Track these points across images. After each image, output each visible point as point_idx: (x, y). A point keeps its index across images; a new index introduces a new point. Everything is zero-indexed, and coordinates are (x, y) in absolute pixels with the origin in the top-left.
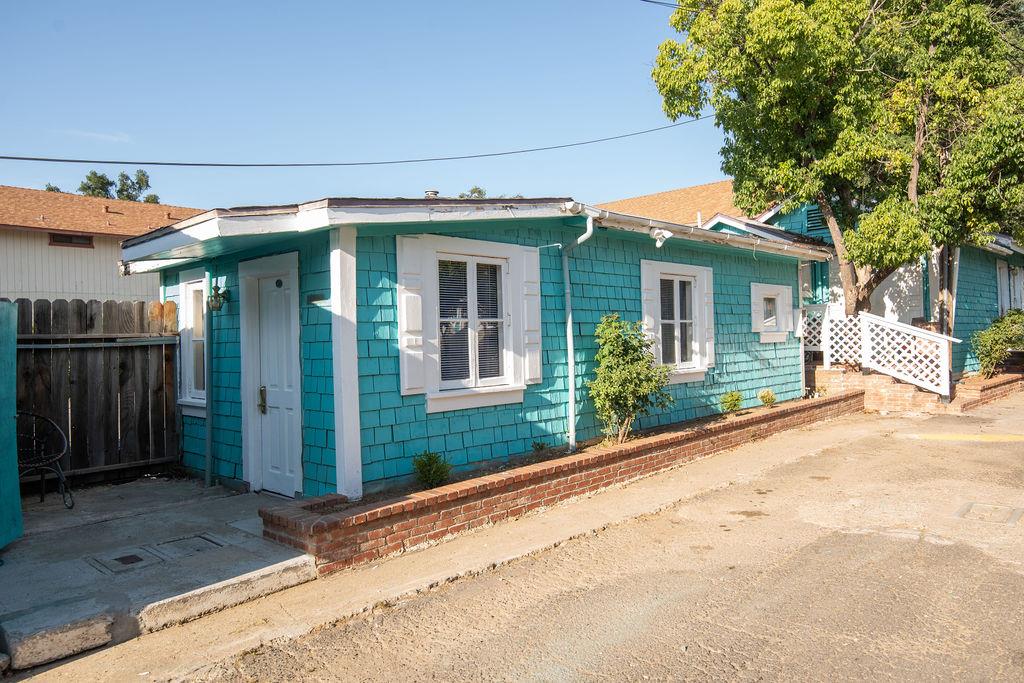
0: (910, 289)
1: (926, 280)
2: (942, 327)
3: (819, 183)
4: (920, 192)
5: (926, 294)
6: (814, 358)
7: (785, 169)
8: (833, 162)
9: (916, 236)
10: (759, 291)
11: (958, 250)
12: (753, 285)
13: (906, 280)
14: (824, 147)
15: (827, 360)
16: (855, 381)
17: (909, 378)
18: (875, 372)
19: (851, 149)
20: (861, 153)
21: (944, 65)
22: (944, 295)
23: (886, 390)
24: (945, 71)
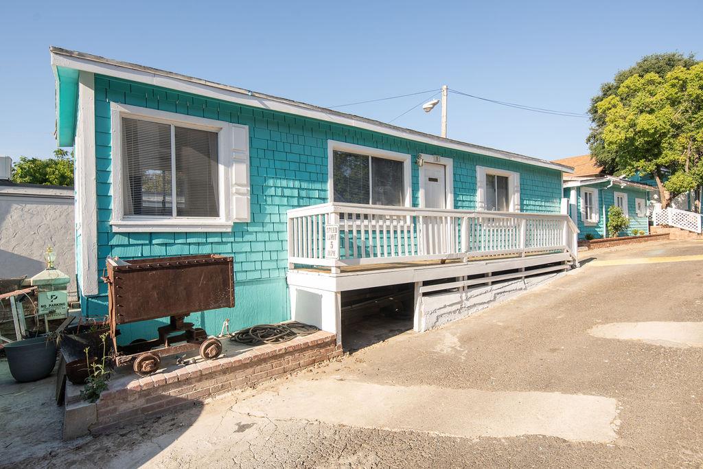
0: (683, 200)
1: (689, 197)
2: (696, 211)
3: (655, 167)
4: (689, 169)
5: (689, 202)
6: (651, 224)
7: (642, 163)
8: (660, 160)
9: (691, 183)
10: (638, 200)
11: (701, 187)
12: (636, 199)
13: (681, 198)
14: (657, 156)
15: (655, 224)
16: (666, 230)
17: (687, 228)
18: (673, 227)
19: (667, 156)
20: (671, 158)
21: (698, 131)
22: (697, 202)
23: (678, 232)
24: (698, 133)
